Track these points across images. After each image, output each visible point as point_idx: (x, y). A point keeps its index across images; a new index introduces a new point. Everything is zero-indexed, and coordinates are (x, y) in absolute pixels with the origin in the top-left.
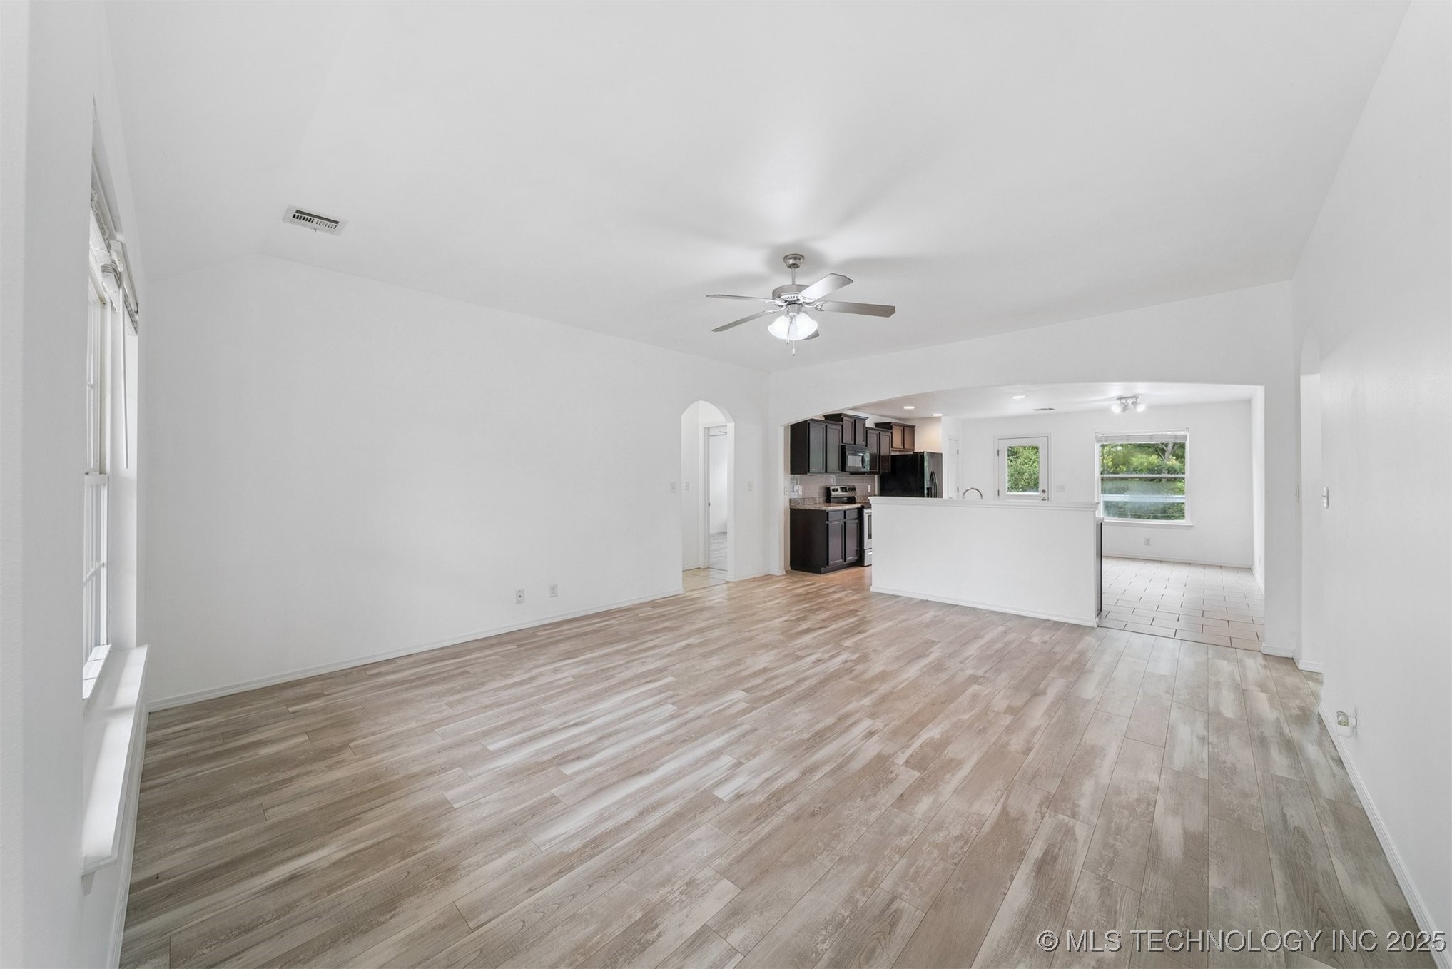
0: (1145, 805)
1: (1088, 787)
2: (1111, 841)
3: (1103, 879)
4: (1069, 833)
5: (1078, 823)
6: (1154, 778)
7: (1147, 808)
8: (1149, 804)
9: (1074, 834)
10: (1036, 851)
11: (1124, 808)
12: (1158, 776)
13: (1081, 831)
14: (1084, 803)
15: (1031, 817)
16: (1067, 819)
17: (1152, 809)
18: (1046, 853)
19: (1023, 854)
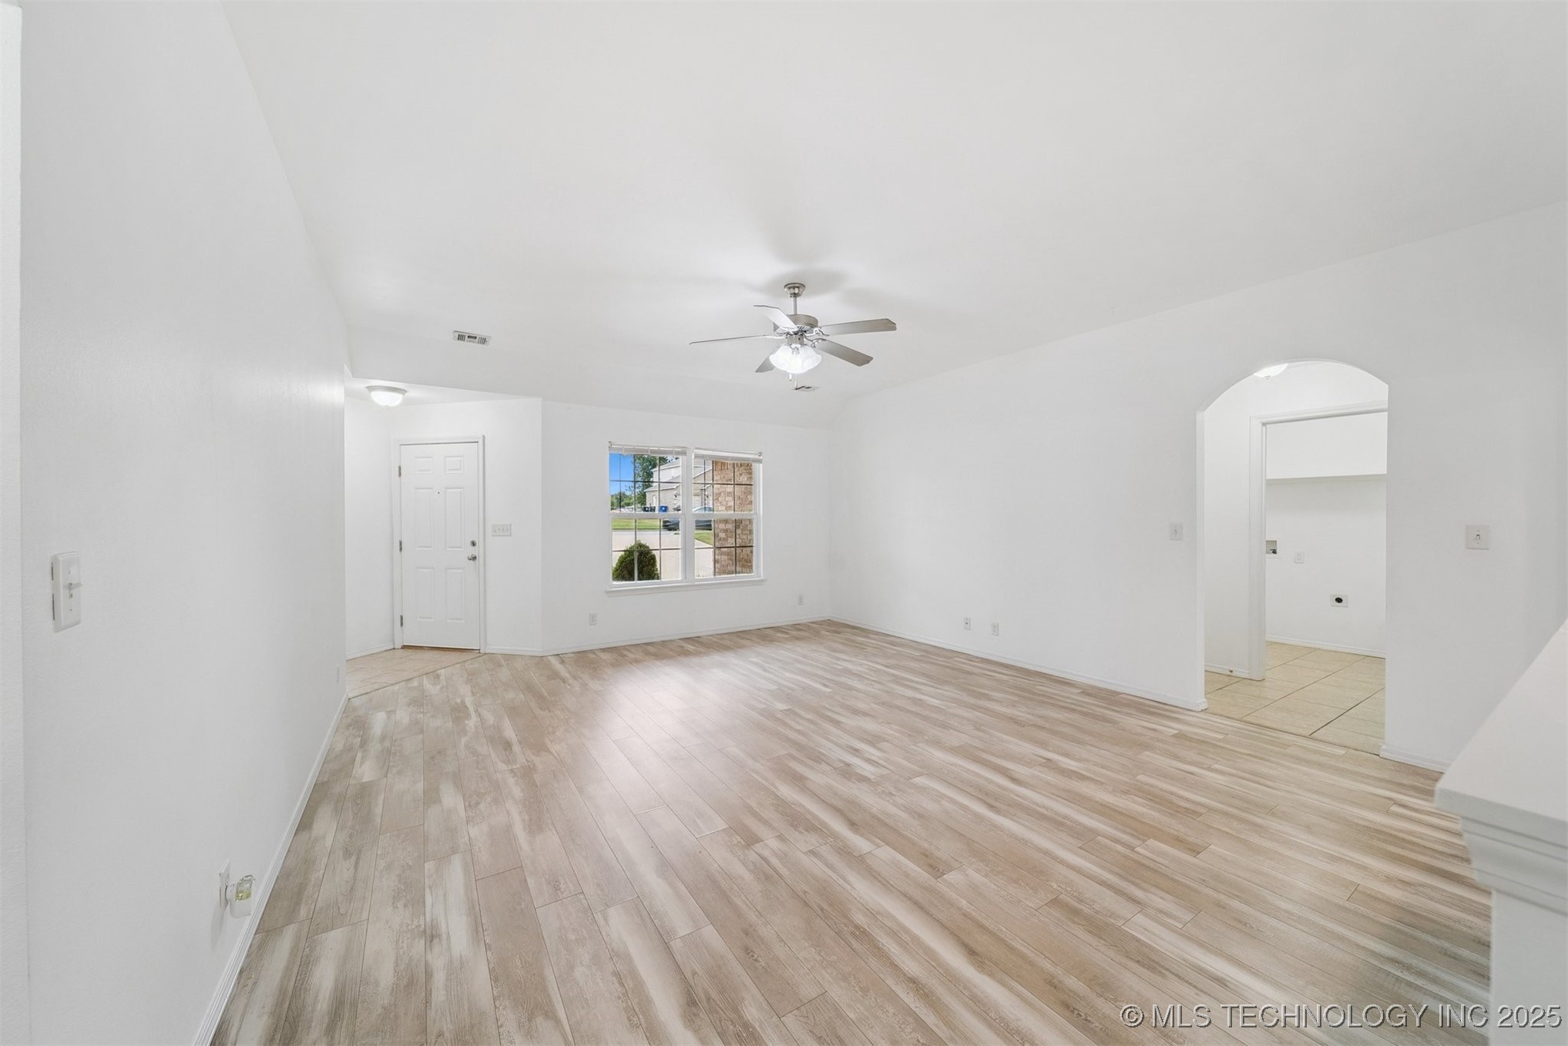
0: (472, 804)
1: (517, 792)
2: (483, 771)
3: (478, 756)
4: (508, 762)
5: (506, 769)
6: (474, 831)
7: (470, 802)
8: (470, 806)
9: (504, 763)
10: (516, 748)
11: (486, 793)
12: (471, 836)
13: (502, 766)
14: (511, 781)
15: (533, 757)
16: (514, 767)
17: (467, 803)
18: (511, 749)
19: (520, 743)
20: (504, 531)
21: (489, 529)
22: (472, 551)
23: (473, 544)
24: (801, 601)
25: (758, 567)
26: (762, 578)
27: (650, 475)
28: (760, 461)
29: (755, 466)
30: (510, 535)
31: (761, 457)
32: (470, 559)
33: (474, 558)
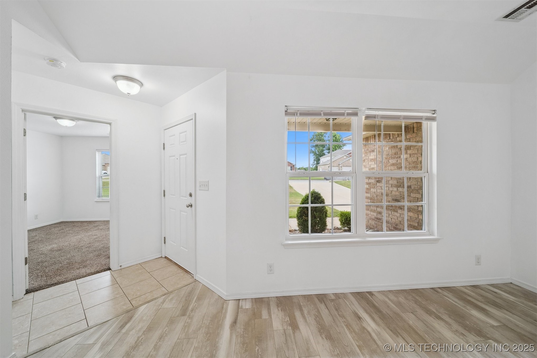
20: (206, 186)
21: (198, 185)
22: (190, 200)
23: (191, 195)
24: (478, 261)
25: (429, 224)
26: (436, 237)
27: (319, 160)
28: (433, 119)
29: (425, 124)
30: (208, 190)
31: (434, 115)
32: (188, 207)
33: (191, 206)
